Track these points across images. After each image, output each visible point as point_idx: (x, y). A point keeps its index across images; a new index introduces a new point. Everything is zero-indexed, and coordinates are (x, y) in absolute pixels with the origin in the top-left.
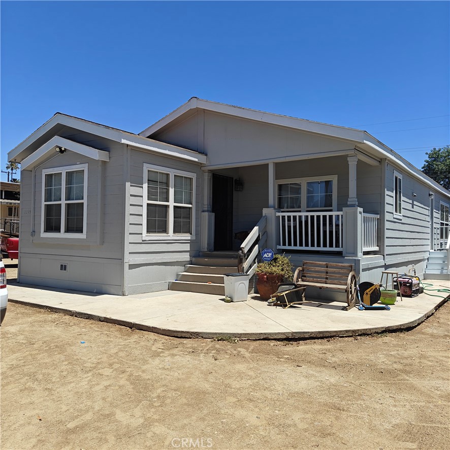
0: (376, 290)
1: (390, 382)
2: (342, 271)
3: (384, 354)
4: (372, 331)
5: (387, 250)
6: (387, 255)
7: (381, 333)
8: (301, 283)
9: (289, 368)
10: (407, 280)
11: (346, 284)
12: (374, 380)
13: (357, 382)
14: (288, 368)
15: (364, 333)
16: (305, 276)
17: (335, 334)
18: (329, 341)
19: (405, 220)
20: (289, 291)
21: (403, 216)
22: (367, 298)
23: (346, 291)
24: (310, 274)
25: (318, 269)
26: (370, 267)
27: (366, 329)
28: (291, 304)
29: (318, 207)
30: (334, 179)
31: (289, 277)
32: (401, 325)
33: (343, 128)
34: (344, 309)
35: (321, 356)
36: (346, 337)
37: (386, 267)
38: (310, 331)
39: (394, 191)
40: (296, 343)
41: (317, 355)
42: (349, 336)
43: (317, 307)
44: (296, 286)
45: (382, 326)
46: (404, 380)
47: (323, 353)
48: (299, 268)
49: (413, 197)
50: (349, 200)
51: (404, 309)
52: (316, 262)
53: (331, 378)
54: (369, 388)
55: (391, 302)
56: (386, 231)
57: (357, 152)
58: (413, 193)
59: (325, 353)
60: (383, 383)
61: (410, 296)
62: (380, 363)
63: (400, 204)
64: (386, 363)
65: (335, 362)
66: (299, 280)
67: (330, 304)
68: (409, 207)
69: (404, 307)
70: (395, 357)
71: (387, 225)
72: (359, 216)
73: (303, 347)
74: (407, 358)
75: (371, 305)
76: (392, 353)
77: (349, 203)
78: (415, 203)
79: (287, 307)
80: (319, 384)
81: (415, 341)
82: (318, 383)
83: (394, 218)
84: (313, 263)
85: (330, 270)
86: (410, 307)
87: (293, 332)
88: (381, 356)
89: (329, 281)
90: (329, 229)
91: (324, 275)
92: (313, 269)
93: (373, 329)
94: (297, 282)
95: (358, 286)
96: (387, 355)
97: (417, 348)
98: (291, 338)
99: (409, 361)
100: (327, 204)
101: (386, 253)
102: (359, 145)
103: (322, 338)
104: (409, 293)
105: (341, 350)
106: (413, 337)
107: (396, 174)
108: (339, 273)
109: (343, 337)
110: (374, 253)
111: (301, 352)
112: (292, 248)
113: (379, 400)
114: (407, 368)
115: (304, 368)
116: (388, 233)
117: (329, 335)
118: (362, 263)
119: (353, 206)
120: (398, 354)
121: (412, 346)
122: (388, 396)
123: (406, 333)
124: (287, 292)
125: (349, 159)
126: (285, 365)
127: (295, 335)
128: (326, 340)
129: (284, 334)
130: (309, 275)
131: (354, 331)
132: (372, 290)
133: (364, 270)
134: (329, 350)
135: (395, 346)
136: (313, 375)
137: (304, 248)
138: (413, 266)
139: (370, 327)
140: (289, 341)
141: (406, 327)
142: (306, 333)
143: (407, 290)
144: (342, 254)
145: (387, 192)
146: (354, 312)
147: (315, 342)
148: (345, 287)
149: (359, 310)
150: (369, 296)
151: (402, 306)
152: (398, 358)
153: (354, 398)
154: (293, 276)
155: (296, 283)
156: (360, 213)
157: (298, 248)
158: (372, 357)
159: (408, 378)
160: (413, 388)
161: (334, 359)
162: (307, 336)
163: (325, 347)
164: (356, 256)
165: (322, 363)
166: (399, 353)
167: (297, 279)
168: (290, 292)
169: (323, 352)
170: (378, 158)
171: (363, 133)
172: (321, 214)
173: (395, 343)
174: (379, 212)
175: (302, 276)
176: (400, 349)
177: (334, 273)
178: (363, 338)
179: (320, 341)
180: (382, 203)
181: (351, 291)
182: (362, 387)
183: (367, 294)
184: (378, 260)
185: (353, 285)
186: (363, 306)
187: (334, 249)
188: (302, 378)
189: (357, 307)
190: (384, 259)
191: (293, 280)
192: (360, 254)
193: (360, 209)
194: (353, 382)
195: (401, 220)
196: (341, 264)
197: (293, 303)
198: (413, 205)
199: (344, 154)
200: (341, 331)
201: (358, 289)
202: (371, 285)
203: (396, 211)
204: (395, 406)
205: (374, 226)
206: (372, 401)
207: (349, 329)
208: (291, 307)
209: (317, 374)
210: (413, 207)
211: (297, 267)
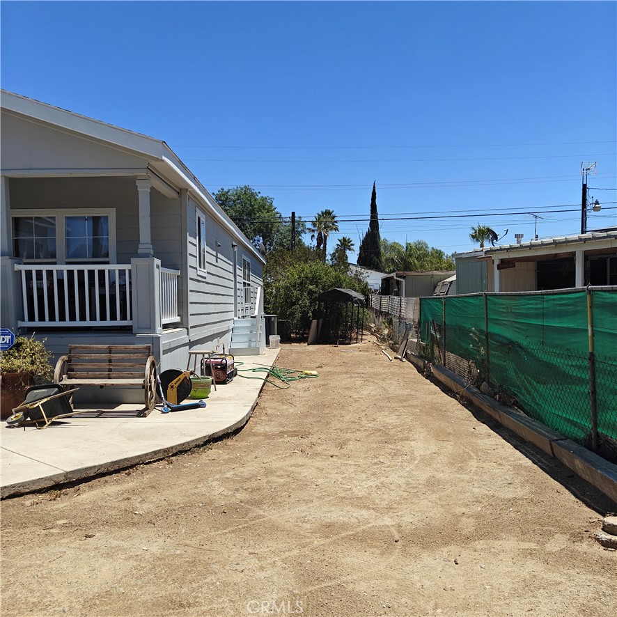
0: (185, 381)
1: (240, 527)
2: (134, 356)
3: (217, 480)
4: (191, 446)
5: (192, 321)
6: (191, 327)
7: (203, 445)
8: (66, 381)
9: (72, 546)
10: (220, 360)
11: (143, 376)
12: (218, 529)
13: (195, 541)
14: (69, 547)
15: (181, 450)
16: (73, 370)
17: (137, 461)
18: (129, 474)
19: (210, 279)
20: (48, 398)
21: (208, 273)
22: (172, 393)
23: (143, 387)
24: (82, 365)
25: (94, 356)
26: (172, 346)
27: (183, 444)
28: (54, 420)
29: (86, 257)
30: (111, 214)
31: (45, 374)
32: (227, 429)
33: (129, 132)
34: (141, 414)
35: (123, 505)
36: (155, 461)
37: (191, 344)
38: (97, 464)
39: (197, 238)
40: (73, 489)
41: (116, 504)
42: (158, 460)
43: (97, 417)
44: (61, 389)
45: (205, 435)
46: (258, 517)
47: (124, 499)
48: (63, 357)
49: (216, 247)
50: (140, 246)
51: (223, 402)
52: (92, 346)
53: (150, 544)
54: (216, 547)
55: (205, 395)
56: (189, 293)
57: (150, 174)
58: (216, 242)
59: (128, 499)
60: (233, 531)
61: (224, 382)
62: (217, 497)
63: (204, 255)
64: (225, 494)
65: (149, 512)
66: (64, 376)
67: (117, 409)
68: (213, 260)
69: (223, 399)
70: (234, 481)
71: (192, 285)
72: (156, 271)
73: (87, 495)
74: (249, 479)
75: (179, 402)
76: (228, 475)
77: (140, 251)
78: (219, 255)
79: (45, 427)
80: (135, 563)
81: (250, 449)
82: (132, 563)
83: (198, 275)
84: (87, 348)
85: (115, 356)
86: (230, 399)
87: (67, 473)
88: (215, 483)
89: (113, 374)
90: (110, 291)
91: (105, 365)
92: (87, 356)
93: (192, 441)
94: (60, 381)
95: (158, 376)
96: (224, 481)
97: (256, 460)
98: (64, 483)
99: (253, 484)
100: (99, 253)
101: (191, 324)
102: (153, 163)
103: (117, 471)
104: (222, 378)
105: (153, 487)
106: (244, 443)
107: (199, 213)
108: (129, 360)
109: (150, 463)
110: (174, 325)
111: (87, 506)
112: (47, 323)
113: (238, 564)
114: (257, 496)
115: (101, 539)
116: (192, 297)
117: (129, 464)
118: (163, 342)
119: (146, 256)
120: (237, 475)
121: (249, 458)
122: (246, 552)
123: (234, 438)
124: (45, 400)
125: (138, 183)
126: (62, 541)
127: (70, 476)
128: (124, 473)
129: (50, 478)
130: (80, 367)
131: (166, 450)
132: (180, 381)
133: (165, 352)
134: (133, 492)
135: (227, 462)
136: (119, 548)
137: (68, 323)
138: (218, 341)
139: (188, 440)
140: (60, 489)
141: (233, 429)
142: (90, 468)
143: (220, 374)
144: (132, 330)
145: (190, 239)
146: (156, 418)
147: (106, 482)
148: (140, 381)
149: (163, 413)
150: (175, 390)
151: (218, 399)
152: (239, 482)
153: (200, 573)
154: (53, 372)
155: (58, 383)
156: (158, 267)
157: (57, 323)
158: (202, 489)
159: (261, 512)
160: (274, 528)
161: (146, 506)
162: (92, 474)
163: (126, 486)
164: (154, 332)
165: (129, 520)
166: (237, 472)
167: (61, 376)
168: (51, 400)
169: (125, 496)
170: (176, 186)
171: (160, 145)
172: (86, 268)
173: (225, 457)
174: (180, 267)
175: (68, 370)
176: (235, 465)
177: (122, 360)
178: (180, 458)
179: (114, 477)
180: (183, 254)
181: (150, 386)
182: (205, 547)
183: (172, 387)
184: (180, 335)
185: (152, 376)
186: (168, 406)
187: (119, 323)
188: (102, 560)
189: (160, 409)
190: (188, 334)
191: (52, 378)
192: (159, 329)
193: (157, 262)
194: (188, 542)
195: (205, 278)
196: (132, 346)
197: (56, 417)
198: (217, 258)
199: (131, 175)
200: (147, 454)
201: (159, 381)
202: (178, 373)
203: (200, 267)
204: (262, 568)
205: (173, 286)
206: (228, 571)
207: (158, 448)
208: (54, 424)
209: (126, 545)
210: (217, 262)
211: (58, 355)
